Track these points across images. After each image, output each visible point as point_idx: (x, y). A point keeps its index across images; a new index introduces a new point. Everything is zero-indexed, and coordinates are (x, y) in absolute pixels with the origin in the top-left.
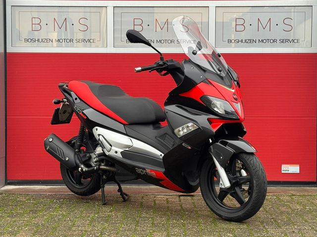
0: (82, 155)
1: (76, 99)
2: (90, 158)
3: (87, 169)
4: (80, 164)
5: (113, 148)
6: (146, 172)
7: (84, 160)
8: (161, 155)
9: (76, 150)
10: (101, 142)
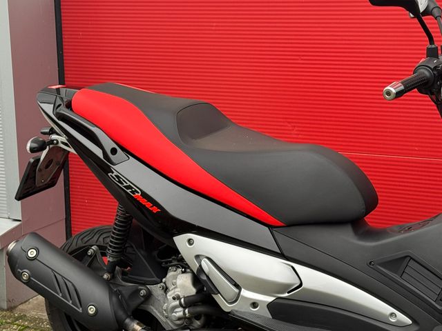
1: (114, 151)
4: (128, 321)
5: (245, 293)
7: (134, 304)
8: (392, 314)
9: (105, 276)
10: (208, 277)
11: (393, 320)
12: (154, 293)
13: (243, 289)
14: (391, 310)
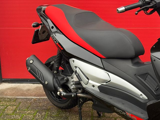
0: (60, 78)
1: (52, 27)
2: (68, 80)
3: (65, 94)
4: (58, 88)
5: (90, 81)
6: (126, 114)
7: (62, 82)
8: (141, 95)
9: (55, 72)
10: (78, 74)
11: (141, 97)
12: (70, 79)
13: (90, 80)
14: (141, 93)
